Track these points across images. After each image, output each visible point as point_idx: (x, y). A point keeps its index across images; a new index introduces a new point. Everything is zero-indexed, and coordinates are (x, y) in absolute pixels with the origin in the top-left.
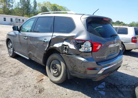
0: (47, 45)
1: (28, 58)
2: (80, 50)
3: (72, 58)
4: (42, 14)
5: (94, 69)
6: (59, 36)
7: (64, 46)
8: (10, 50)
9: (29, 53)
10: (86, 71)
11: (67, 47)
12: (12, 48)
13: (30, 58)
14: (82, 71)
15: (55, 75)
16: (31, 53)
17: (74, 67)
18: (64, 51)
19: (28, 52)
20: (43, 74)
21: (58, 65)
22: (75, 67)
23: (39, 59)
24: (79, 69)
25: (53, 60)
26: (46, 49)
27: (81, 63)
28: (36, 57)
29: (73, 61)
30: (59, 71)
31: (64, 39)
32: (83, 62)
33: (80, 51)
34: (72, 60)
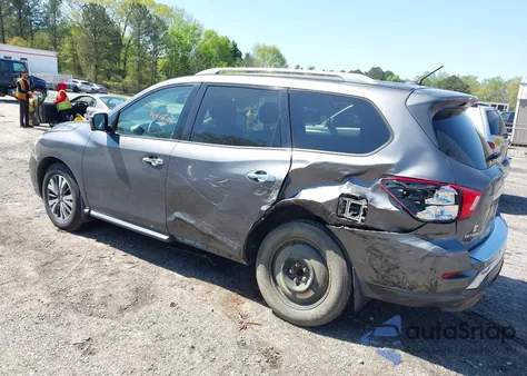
0: (270, 192)
1: (165, 237)
2: (420, 215)
3: (383, 242)
4: (217, 73)
5: (458, 276)
6: (325, 163)
7: (347, 199)
8: (57, 201)
9: (171, 219)
10: (436, 284)
11: (363, 203)
12: (68, 193)
13: (171, 237)
14: (420, 284)
15: (299, 296)
16: (182, 217)
17: (388, 271)
18: (348, 215)
19: (168, 213)
20: (234, 295)
21: (313, 264)
22: (395, 272)
23: (224, 239)
24: (411, 277)
25: (287, 245)
26: (264, 208)
27: (423, 258)
28: (211, 233)
29: (387, 252)
30: (317, 284)
31: (346, 173)
32: (430, 255)
33: (417, 219)
34: (380, 247)
